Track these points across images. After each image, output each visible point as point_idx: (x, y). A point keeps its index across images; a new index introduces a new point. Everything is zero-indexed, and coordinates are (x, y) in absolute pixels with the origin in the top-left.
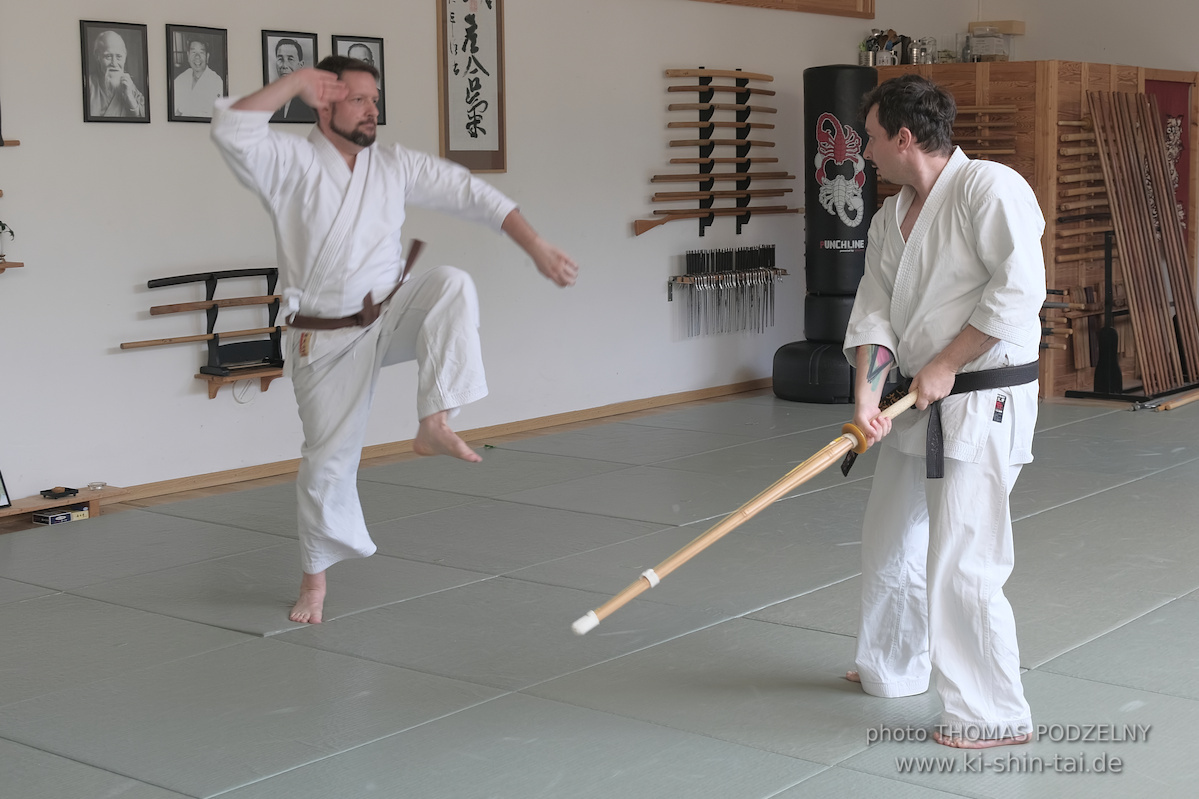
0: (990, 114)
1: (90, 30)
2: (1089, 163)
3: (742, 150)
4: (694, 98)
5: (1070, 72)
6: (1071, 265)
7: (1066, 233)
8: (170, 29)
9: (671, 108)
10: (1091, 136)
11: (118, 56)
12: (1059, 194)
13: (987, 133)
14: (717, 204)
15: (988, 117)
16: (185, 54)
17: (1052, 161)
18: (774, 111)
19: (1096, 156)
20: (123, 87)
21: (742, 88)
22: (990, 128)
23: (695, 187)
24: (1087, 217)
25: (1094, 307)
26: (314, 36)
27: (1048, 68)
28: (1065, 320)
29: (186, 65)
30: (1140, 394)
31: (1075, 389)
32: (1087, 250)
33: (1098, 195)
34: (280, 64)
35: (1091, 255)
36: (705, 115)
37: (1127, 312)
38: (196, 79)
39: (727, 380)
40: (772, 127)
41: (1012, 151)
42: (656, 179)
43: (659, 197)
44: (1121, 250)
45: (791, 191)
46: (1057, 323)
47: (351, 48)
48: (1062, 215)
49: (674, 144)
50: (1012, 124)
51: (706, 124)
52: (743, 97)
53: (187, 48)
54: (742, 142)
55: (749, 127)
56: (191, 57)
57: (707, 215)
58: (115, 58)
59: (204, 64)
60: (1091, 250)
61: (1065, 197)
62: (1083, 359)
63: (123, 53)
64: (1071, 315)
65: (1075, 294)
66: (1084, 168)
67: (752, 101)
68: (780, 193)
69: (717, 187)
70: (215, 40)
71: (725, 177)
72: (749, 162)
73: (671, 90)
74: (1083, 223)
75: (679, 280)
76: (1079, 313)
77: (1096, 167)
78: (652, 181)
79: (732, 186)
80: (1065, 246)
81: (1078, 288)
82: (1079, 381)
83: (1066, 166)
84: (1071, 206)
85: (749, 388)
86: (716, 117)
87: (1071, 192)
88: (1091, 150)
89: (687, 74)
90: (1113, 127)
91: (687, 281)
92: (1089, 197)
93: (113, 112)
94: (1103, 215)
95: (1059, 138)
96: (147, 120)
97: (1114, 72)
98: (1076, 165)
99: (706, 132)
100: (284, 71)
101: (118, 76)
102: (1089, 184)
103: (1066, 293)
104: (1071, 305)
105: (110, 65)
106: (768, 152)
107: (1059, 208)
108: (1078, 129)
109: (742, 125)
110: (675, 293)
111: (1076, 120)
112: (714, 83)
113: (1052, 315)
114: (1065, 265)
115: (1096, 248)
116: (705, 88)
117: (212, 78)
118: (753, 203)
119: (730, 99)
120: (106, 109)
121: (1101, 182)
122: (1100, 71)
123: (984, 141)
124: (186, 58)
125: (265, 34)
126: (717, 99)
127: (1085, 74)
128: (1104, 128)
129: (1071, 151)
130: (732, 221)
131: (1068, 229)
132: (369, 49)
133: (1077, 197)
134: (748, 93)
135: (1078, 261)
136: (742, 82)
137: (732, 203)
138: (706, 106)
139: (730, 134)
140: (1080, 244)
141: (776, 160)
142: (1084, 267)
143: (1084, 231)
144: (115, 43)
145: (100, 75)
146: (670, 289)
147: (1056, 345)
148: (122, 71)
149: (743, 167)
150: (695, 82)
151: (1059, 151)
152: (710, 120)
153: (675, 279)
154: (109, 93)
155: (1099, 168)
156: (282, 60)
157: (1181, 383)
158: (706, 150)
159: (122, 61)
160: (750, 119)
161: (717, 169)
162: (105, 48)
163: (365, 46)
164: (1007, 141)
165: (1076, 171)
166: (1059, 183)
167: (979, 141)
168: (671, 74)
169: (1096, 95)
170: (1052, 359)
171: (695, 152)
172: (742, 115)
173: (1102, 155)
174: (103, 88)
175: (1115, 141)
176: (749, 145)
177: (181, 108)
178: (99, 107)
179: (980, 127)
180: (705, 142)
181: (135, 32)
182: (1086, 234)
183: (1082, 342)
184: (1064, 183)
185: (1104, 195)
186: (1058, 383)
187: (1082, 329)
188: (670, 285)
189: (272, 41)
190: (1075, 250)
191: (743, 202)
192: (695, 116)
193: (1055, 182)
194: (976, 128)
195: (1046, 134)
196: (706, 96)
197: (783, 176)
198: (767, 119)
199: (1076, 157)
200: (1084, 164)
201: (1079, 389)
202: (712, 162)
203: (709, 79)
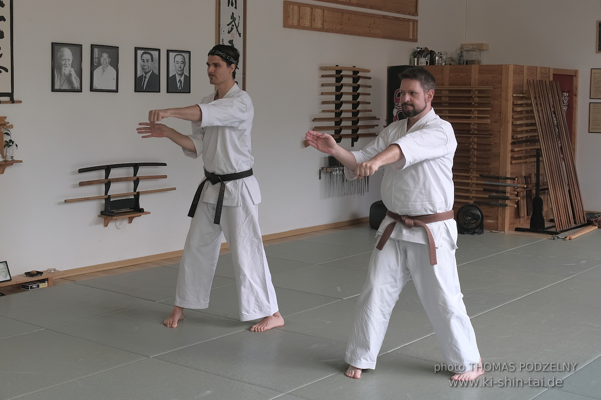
0: (478, 90)
1: (56, 47)
2: (527, 115)
3: (355, 106)
4: (333, 80)
5: (519, 70)
6: (518, 165)
7: (516, 149)
8: (93, 47)
9: (323, 85)
10: (529, 102)
11: (68, 60)
12: (513, 131)
13: (477, 99)
14: (343, 132)
15: (477, 92)
16: (99, 58)
17: (510, 114)
18: (370, 87)
19: (532, 111)
20: (70, 75)
21: (356, 75)
22: (478, 97)
23: (332, 124)
24: (526, 141)
25: (530, 186)
26: (159, 50)
27: (508, 69)
28: (516, 193)
29: (99, 64)
30: (553, 230)
31: (519, 227)
32: (526, 158)
33: (531, 131)
34: (143, 64)
35: (528, 160)
36: (338, 88)
37: (547, 189)
38: (104, 71)
39: (346, 218)
40: (369, 94)
41: (490, 109)
42: (315, 120)
43: (316, 129)
44: (544, 158)
45: (378, 125)
46: (511, 194)
47: (176, 56)
48: (513, 141)
49: (324, 103)
50: (490, 95)
51: (338, 93)
52: (356, 80)
53: (100, 56)
54: (355, 102)
55: (359, 94)
56: (102, 60)
57: (338, 137)
58: (67, 60)
59: (108, 64)
60: (528, 158)
61: (516, 131)
62: (524, 211)
63: (71, 58)
64: (519, 190)
65: (520, 179)
66: (525, 117)
67: (360, 82)
68: (373, 127)
69: (344, 124)
70: (113, 52)
71: (347, 119)
72: (358, 111)
73: (322, 76)
74: (524, 144)
75: (325, 169)
76: (522, 189)
77: (531, 117)
78: (313, 121)
79: (349, 123)
80: (516, 156)
81: (521, 176)
82: (521, 222)
83: (516, 116)
84: (519, 136)
85: (355, 222)
86: (344, 90)
87: (519, 129)
88: (529, 108)
89: (330, 69)
90: (539, 97)
91: (329, 170)
92: (527, 131)
93: (65, 87)
94: (533, 140)
95: (513, 102)
96: (80, 91)
97: (539, 70)
98: (521, 116)
99: (338, 97)
100: (144, 67)
101: (68, 70)
102: (527, 125)
103: (517, 179)
104: (519, 185)
105: (65, 64)
106: (368, 107)
107: (513, 137)
108: (521, 98)
109: (355, 94)
110: (322, 175)
111: (522, 94)
112: (343, 73)
113: (509, 190)
114: (515, 165)
115: (531, 157)
116: (338, 76)
117: (111, 71)
118: (360, 132)
119: (350, 81)
120: (62, 85)
121: (534, 124)
122: (533, 70)
123: (475, 103)
124: (99, 61)
125: (136, 49)
126: (345, 81)
127: (525, 71)
128: (535, 98)
129: (519, 109)
130: (350, 140)
131: (517, 147)
132: (184, 56)
133: (521, 132)
134: (359, 78)
135: (521, 163)
136: (356, 72)
137: (349, 132)
138: (339, 84)
139: (350, 98)
140: (522, 155)
141: (371, 111)
142: (524, 166)
143: (524, 148)
144: (67, 53)
145: (60, 69)
146: (320, 174)
147: (511, 205)
148: (70, 67)
149: (355, 114)
150: (334, 73)
151: (513, 109)
152: (341, 91)
153: (323, 168)
154: (64, 78)
155: (533, 117)
156: (144, 62)
157: (573, 225)
158: (338, 106)
159: (70, 62)
160: (360, 91)
161: (344, 115)
162: (62, 56)
163: (182, 55)
164: (488, 103)
165: (521, 119)
166: (513, 125)
167: (473, 103)
168: (323, 68)
169: (532, 82)
170: (509, 211)
171: (333, 107)
172: (355, 89)
173: (535, 111)
174: (61, 75)
175: (541, 104)
176: (359, 103)
177: (96, 85)
178: (59, 84)
179: (473, 97)
180: (338, 102)
181: (77, 48)
182: (525, 150)
183: (523, 203)
184: (516, 125)
185: (536, 130)
186: (511, 224)
187: (523, 198)
188: (320, 171)
189: (140, 52)
190: (520, 158)
191: (355, 131)
192: (333, 89)
193: (511, 124)
194: (472, 97)
195: (507, 100)
196: (339, 79)
197: (374, 118)
198: (368, 90)
199: (521, 112)
200: (525, 115)
201: (521, 227)
202: (342, 112)
203: (341, 71)
